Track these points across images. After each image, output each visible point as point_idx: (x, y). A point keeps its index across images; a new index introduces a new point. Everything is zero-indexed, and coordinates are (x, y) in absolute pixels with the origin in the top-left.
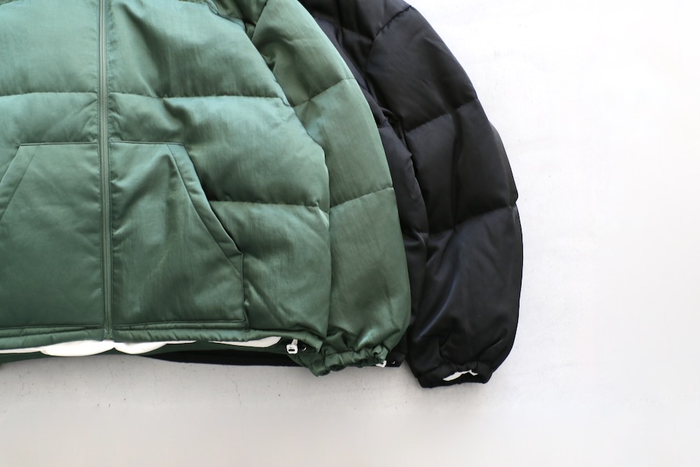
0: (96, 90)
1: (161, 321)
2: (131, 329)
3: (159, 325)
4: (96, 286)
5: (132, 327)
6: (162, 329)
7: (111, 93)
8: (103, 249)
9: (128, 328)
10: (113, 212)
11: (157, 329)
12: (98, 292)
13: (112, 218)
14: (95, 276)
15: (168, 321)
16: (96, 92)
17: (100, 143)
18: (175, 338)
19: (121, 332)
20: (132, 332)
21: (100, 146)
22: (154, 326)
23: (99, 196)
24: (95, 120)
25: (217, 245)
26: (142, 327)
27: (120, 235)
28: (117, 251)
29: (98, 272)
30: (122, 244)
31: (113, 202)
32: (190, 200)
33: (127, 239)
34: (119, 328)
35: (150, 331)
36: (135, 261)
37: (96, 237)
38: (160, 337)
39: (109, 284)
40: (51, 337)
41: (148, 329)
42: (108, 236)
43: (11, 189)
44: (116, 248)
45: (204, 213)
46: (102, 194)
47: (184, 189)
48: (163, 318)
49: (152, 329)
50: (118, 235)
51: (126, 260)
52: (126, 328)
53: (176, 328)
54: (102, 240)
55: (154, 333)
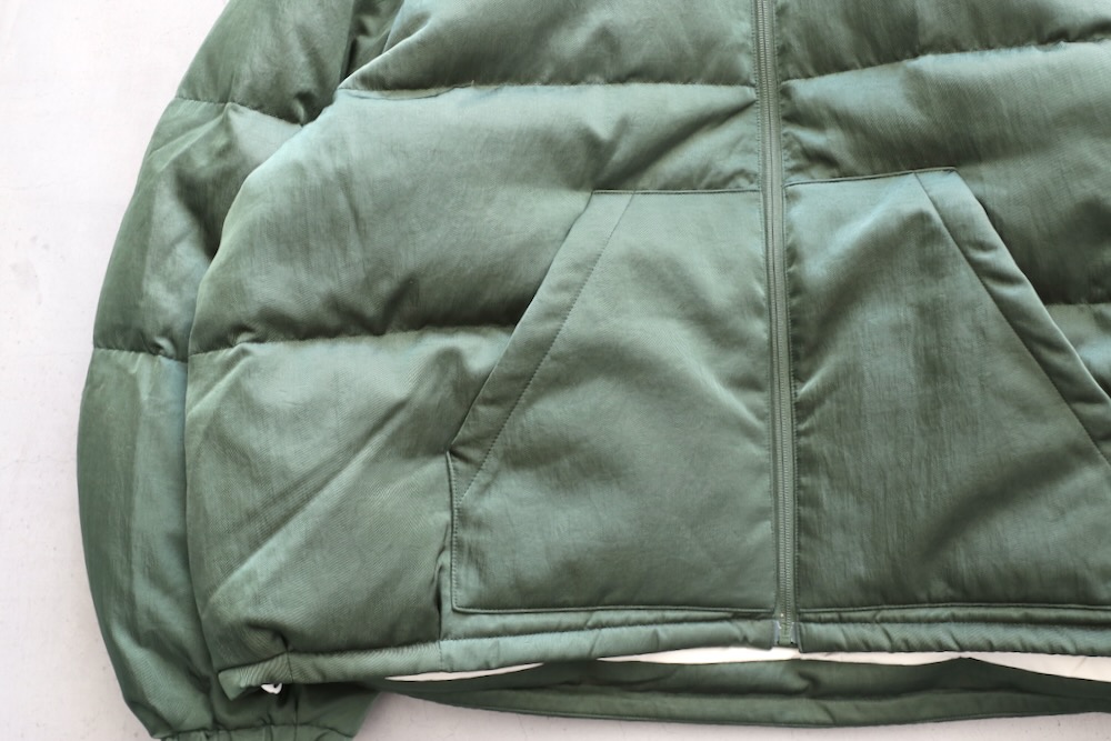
0: (753, 81)
1: (915, 602)
2: (841, 621)
3: (912, 613)
4: (760, 514)
5: (845, 615)
6: (919, 621)
7: (784, 83)
8: (774, 427)
9: (835, 616)
10: (795, 341)
11: (906, 621)
12: (764, 529)
13: (795, 357)
14: (758, 493)
15: (933, 602)
16: (753, 86)
17: (764, 190)
18: (953, 645)
19: (816, 629)
20: (844, 627)
21: (765, 197)
22: (897, 613)
23: (764, 304)
24: (754, 144)
25: (1067, 410)
26: (867, 615)
27: (811, 393)
28: (806, 433)
29: (766, 481)
30: (817, 413)
31: (795, 320)
32: (988, 298)
33: (827, 402)
34: (812, 616)
35: (888, 627)
36: (846, 454)
37: (758, 399)
38: (913, 641)
39: (789, 513)
40: (655, 634)
41: (883, 620)
42: (786, 397)
43: (577, 277)
44: (802, 427)
45: (1035, 331)
46: (769, 303)
47: (966, 274)
48: (923, 596)
49: (894, 621)
50: (806, 394)
51: (826, 452)
52: (828, 616)
53: (955, 619)
54: (773, 409)
55: (897, 632)
